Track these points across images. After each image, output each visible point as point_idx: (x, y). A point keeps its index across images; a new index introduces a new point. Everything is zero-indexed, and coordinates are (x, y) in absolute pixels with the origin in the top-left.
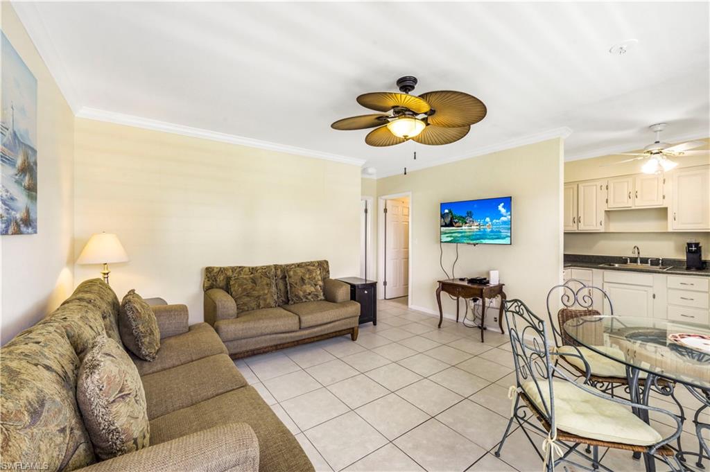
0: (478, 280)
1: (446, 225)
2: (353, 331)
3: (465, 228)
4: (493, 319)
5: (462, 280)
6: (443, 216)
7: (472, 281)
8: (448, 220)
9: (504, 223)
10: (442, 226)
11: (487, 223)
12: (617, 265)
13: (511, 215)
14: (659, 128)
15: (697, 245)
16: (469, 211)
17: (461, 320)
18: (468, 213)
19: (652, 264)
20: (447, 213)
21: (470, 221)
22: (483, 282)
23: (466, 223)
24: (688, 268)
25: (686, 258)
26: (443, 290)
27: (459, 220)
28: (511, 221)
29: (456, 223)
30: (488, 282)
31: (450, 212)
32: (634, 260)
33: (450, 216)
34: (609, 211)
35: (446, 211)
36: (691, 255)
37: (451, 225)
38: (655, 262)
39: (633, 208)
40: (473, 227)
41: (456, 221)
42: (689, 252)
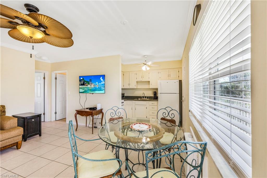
0: (93, 108)
1: (82, 85)
2: (17, 144)
3: (89, 86)
4: (99, 123)
5: (87, 108)
6: (80, 80)
7: (90, 109)
8: (82, 83)
9: (102, 84)
10: (80, 85)
11: (97, 84)
12: (139, 99)
13: (105, 81)
14: (146, 57)
15: (156, 92)
16: (90, 79)
17: (87, 125)
18: (90, 80)
19: (147, 98)
20: (82, 79)
21: (91, 83)
22: (94, 109)
23: (89, 84)
24: (154, 99)
25: (153, 96)
26: (78, 114)
27: (87, 83)
28: (105, 84)
29: (85, 84)
30: (96, 109)
31: (83, 79)
32: (143, 97)
33: (83, 81)
34: (138, 82)
35: (82, 78)
36: (155, 95)
37: (83, 85)
38: (148, 97)
39: (143, 81)
40: (92, 86)
41: (86, 83)
42: (154, 94)
